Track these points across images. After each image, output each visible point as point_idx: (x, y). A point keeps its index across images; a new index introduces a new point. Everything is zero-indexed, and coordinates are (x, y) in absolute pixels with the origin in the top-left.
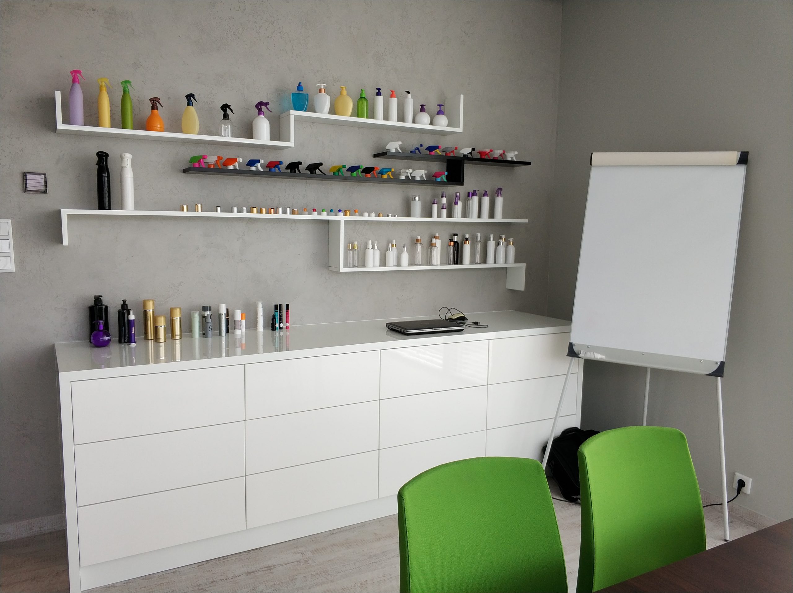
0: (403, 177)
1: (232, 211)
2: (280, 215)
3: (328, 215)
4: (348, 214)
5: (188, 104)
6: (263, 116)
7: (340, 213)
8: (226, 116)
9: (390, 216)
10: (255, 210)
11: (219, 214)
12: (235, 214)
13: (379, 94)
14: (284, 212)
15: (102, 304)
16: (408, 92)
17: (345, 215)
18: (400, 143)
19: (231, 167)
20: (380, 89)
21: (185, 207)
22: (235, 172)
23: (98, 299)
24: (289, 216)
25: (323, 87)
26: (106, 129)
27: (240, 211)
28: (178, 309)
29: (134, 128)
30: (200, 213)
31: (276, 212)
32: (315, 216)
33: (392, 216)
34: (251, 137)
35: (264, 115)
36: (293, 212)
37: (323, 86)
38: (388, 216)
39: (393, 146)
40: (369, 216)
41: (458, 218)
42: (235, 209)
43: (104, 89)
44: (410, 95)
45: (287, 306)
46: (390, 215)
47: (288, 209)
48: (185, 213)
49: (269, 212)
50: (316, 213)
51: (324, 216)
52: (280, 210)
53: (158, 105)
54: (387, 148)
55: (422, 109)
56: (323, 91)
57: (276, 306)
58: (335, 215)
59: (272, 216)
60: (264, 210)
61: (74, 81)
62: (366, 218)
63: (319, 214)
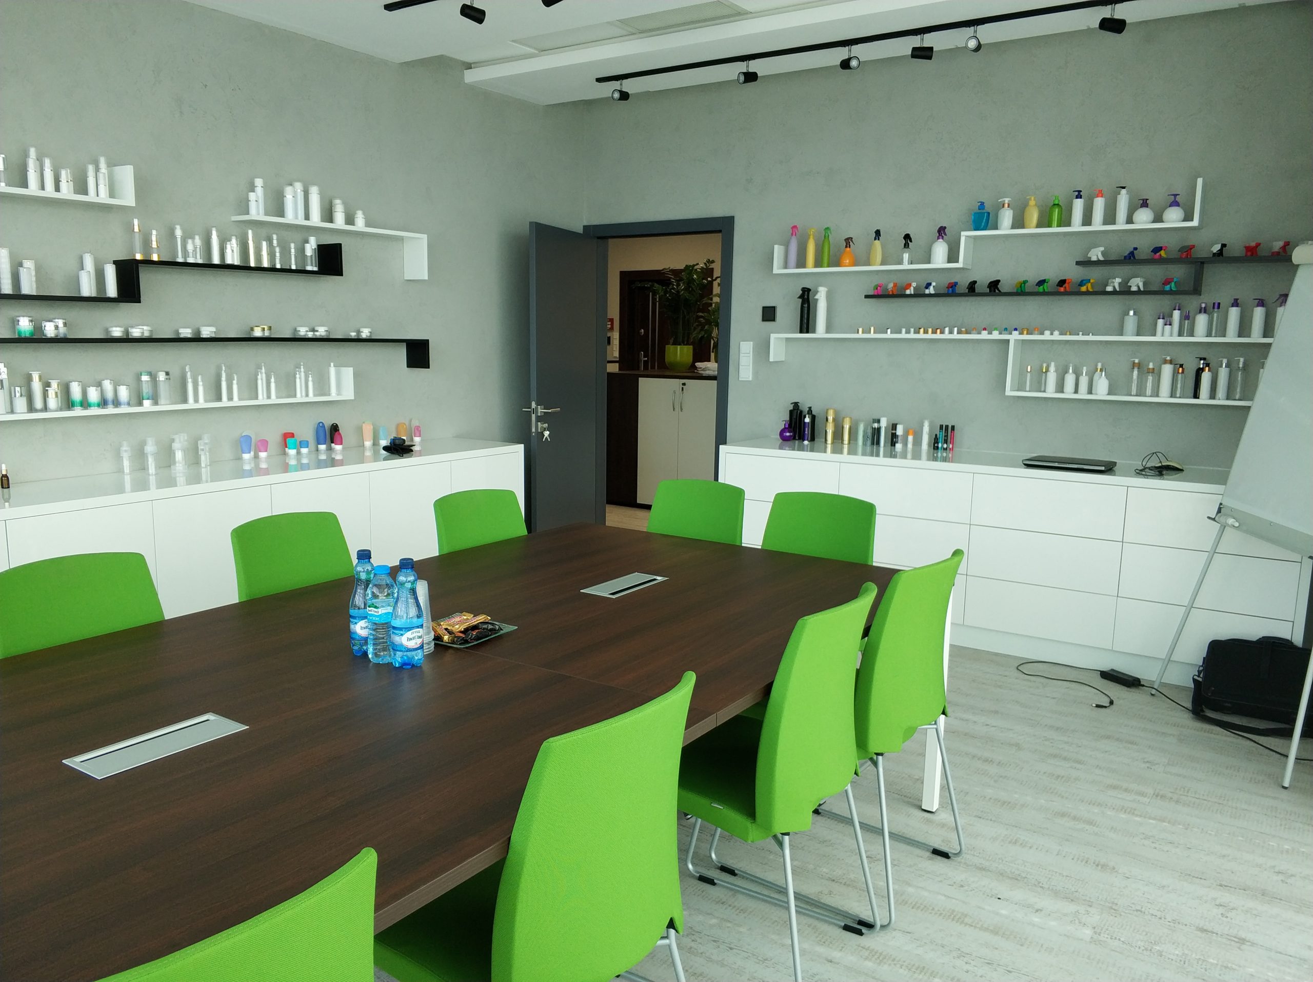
0: (1109, 289)
1: (900, 332)
2: (947, 335)
3: (1000, 333)
4: (1025, 332)
5: (875, 239)
6: (941, 240)
7: (1015, 332)
8: (906, 246)
9: (1080, 335)
10: (922, 330)
11: (889, 335)
12: (904, 335)
13: (1079, 196)
14: (951, 332)
15: (798, 409)
16: (1124, 188)
17: (1021, 333)
18: (1102, 249)
19: (908, 292)
20: (1081, 191)
21: (860, 330)
22: (910, 296)
23: (796, 405)
24: (955, 336)
25: (1006, 202)
26: (810, 269)
27: (908, 332)
28: (848, 418)
29: (829, 266)
30: (872, 335)
31: (942, 332)
32: (984, 335)
33: (1083, 335)
34: (929, 262)
35: (943, 239)
36: (959, 332)
37: (1007, 200)
38: (1078, 335)
39: (1096, 254)
40: (1052, 334)
41: (1200, 336)
42: (904, 330)
43: (812, 236)
44: (1124, 191)
45: (953, 427)
46: (1081, 333)
47: (956, 329)
48: (860, 335)
49: (934, 332)
50: (985, 332)
51: (996, 335)
52: (947, 330)
53: (851, 243)
54: (1089, 256)
55: (1145, 204)
56: (1006, 205)
57: (941, 427)
58: (1009, 334)
59: (938, 336)
60: (930, 330)
61: (792, 234)
62: (1047, 336)
63: (990, 333)
